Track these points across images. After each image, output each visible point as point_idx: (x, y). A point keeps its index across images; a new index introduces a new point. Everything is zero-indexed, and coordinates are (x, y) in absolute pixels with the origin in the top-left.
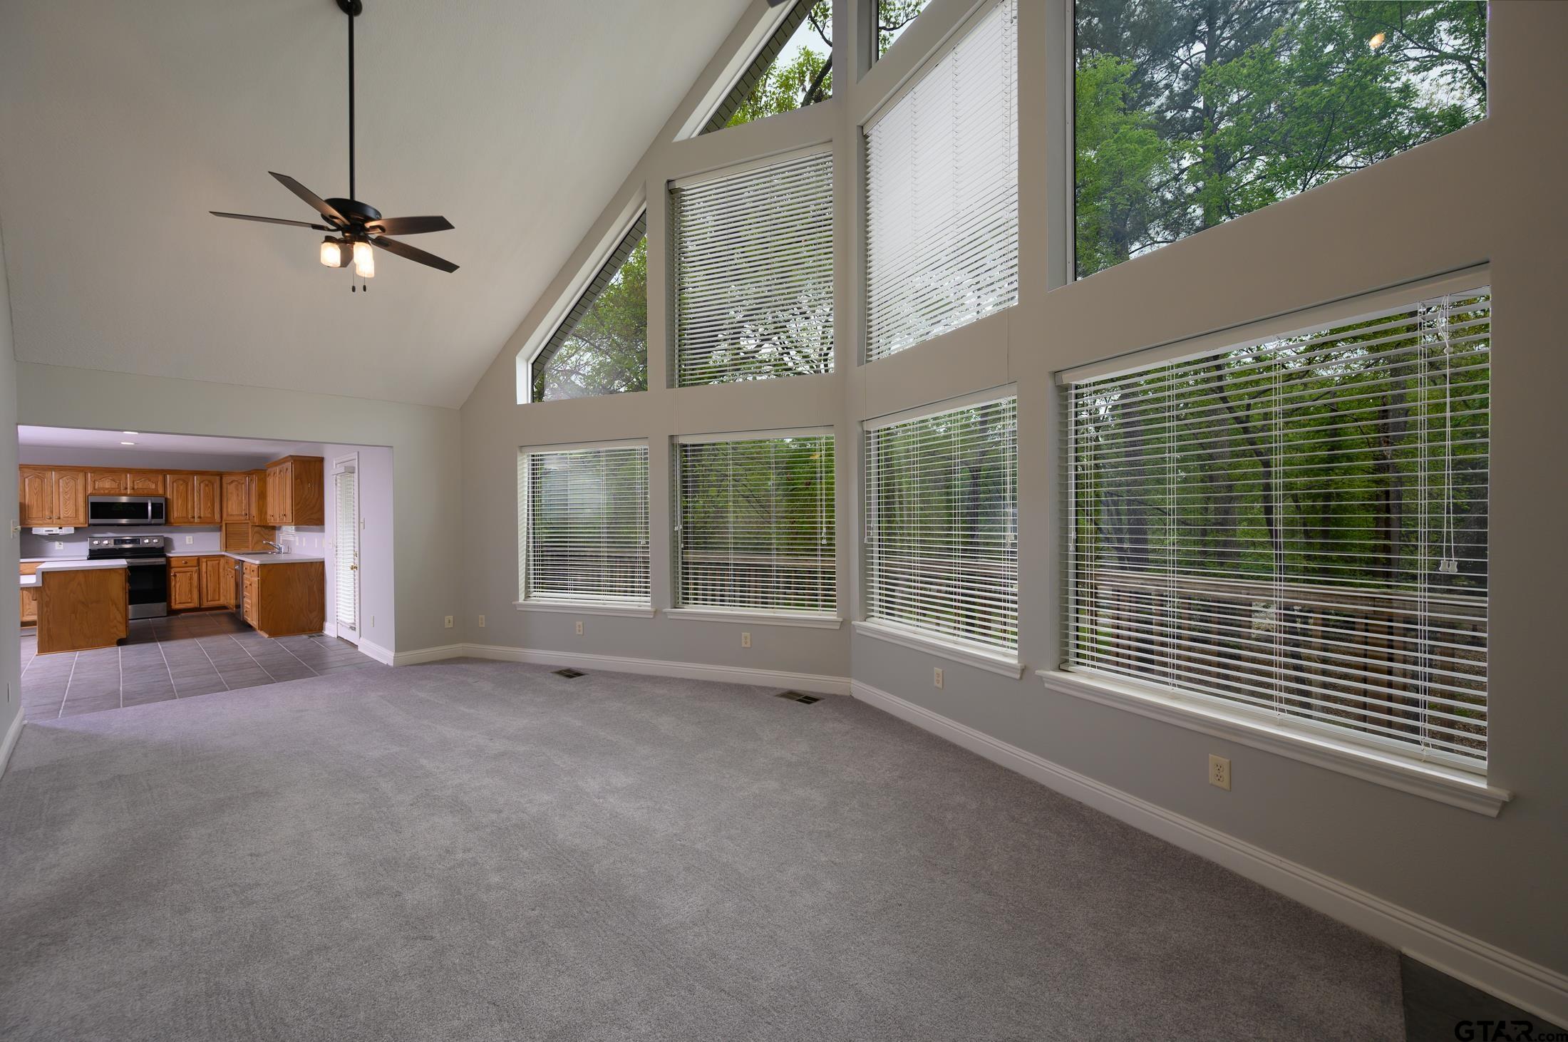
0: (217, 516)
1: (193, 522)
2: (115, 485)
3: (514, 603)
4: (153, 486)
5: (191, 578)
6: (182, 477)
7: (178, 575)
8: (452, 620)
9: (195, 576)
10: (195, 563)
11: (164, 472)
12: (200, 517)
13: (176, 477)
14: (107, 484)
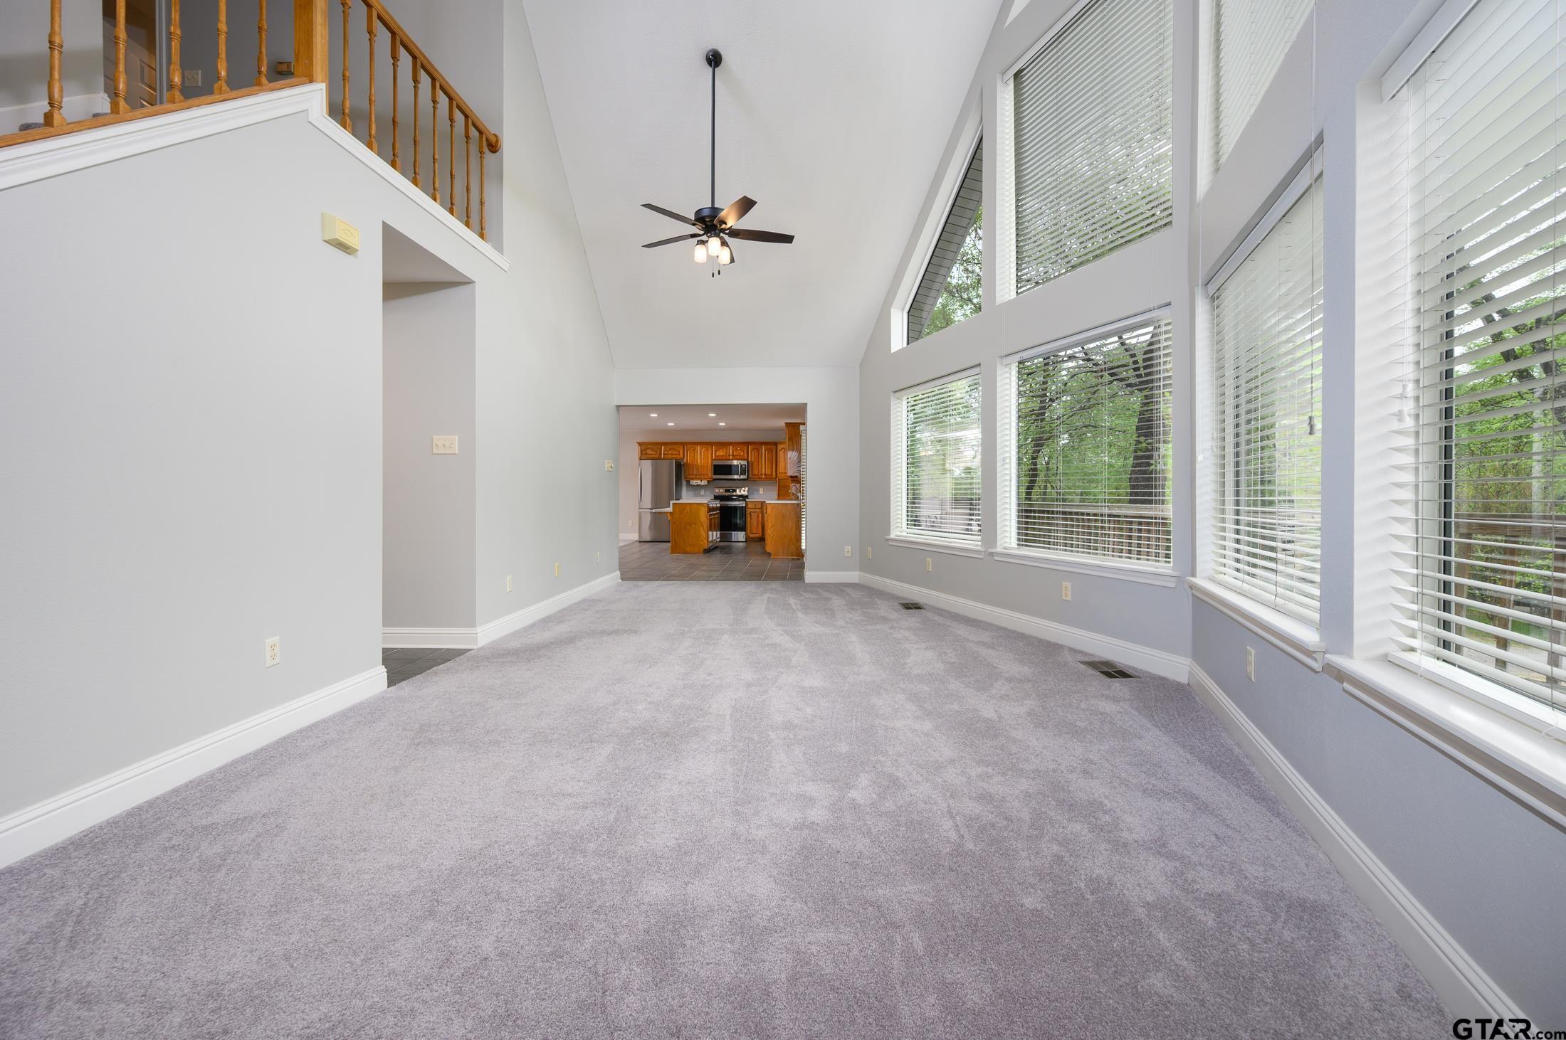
0: (774, 474)
1: (762, 478)
2: (725, 454)
3: (887, 537)
4: (742, 454)
5: (758, 516)
6: (757, 446)
7: (752, 514)
8: (850, 550)
9: (760, 515)
10: (760, 506)
11: (747, 444)
12: (765, 475)
13: (754, 447)
14: (721, 453)
